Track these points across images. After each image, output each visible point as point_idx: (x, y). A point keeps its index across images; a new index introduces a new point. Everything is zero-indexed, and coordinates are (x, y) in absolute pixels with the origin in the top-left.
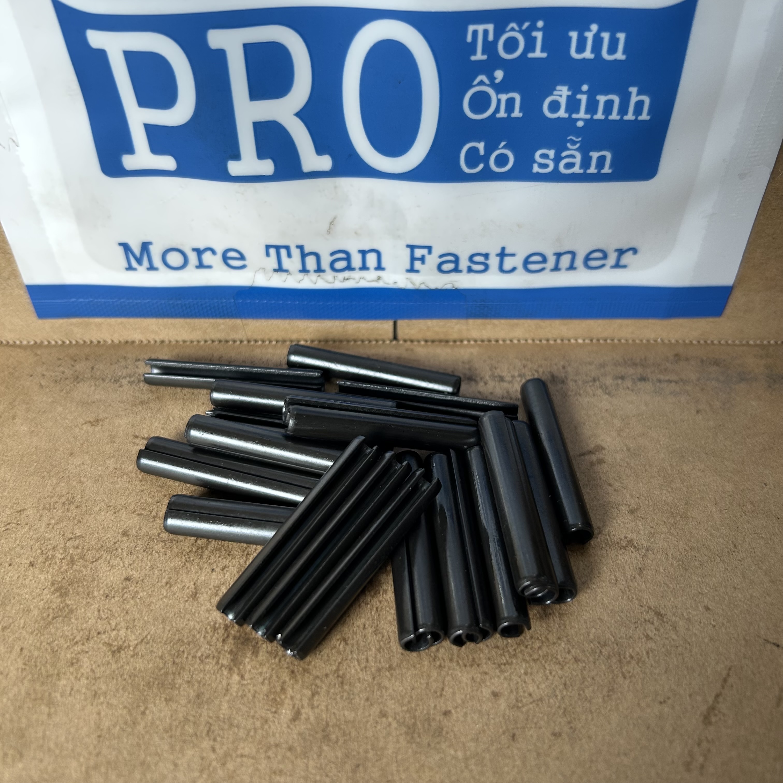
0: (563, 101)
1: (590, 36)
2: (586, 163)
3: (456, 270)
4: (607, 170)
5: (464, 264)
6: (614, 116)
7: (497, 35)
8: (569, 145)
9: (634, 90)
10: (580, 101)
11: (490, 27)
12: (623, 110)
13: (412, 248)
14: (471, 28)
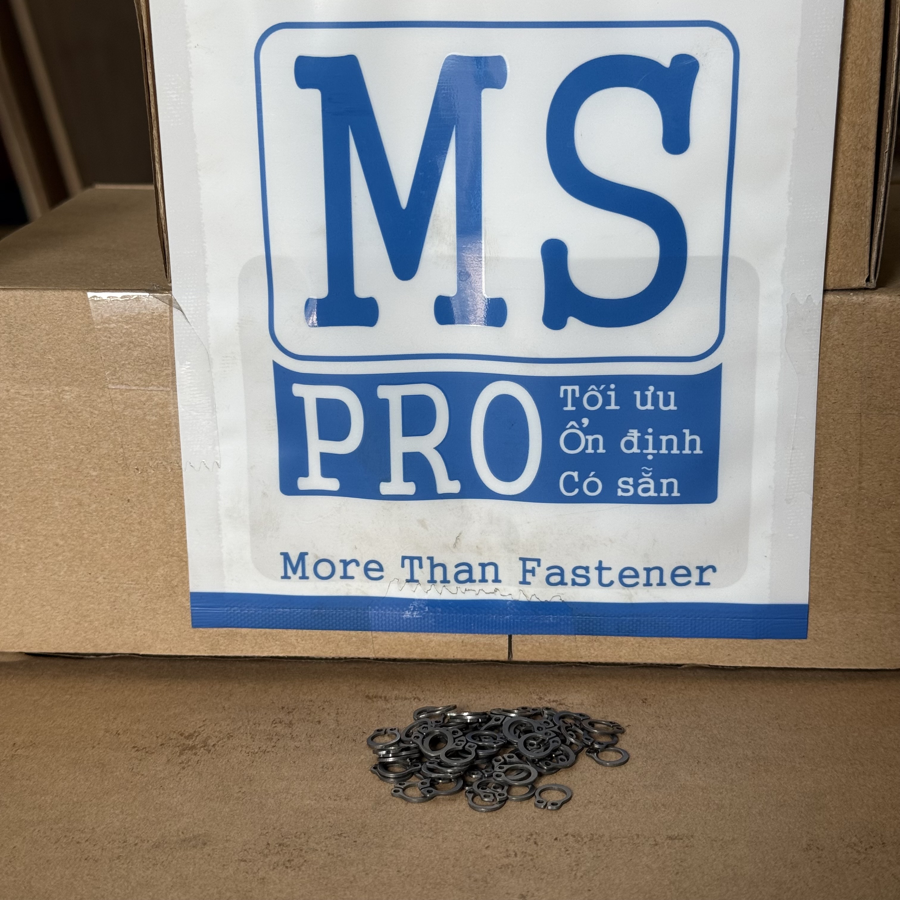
0: (635, 441)
1: (649, 394)
2: (658, 488)
3: (562, 583)
4: (676, 494)
5: (568, 577)
6: (675, 451)
7: (582, 393)
8: (643, 474)
9: (687, 431)
10: (648, 439)
11: (577, 388)
12: (681, 447)
13: (524, 560)
14: (563, 388)
